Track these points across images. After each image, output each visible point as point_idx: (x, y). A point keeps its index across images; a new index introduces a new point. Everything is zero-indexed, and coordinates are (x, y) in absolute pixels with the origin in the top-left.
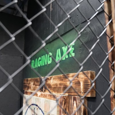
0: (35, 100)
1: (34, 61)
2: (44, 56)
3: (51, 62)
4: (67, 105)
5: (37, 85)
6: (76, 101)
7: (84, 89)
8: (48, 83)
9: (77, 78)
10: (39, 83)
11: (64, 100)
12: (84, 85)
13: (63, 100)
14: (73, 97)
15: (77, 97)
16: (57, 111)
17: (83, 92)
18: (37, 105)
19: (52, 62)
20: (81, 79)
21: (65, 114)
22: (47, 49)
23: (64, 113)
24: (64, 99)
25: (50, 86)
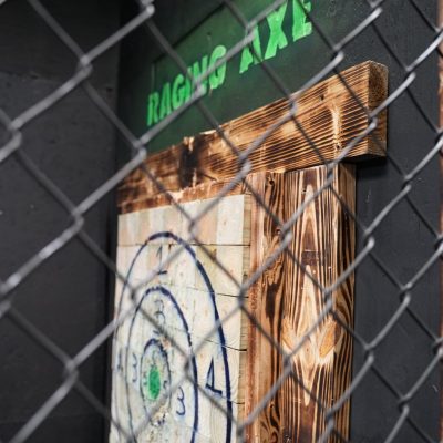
0: (164, 217)
1: (156, 95)
2: (196, 65)
3: (222, 81)
4: (281, 205)
5: (168, 175)
6: (314, 185)
7: (345, 131)
8: (210, 153)
9: (321, 102)
10: (178, 163)
11: (270, 186)
12: (344, 117)
13: (266, 187)
14: (302, 173)
15: (317, 168)
16: (244, 229)
17: (339, 144)
18: (168, 235)
19: (225, 80)
20: (334, 102)
21: (273, 236)
22: (209, 38)
23: (269, 234)
24: (272, 182)
25: (217, 163)
